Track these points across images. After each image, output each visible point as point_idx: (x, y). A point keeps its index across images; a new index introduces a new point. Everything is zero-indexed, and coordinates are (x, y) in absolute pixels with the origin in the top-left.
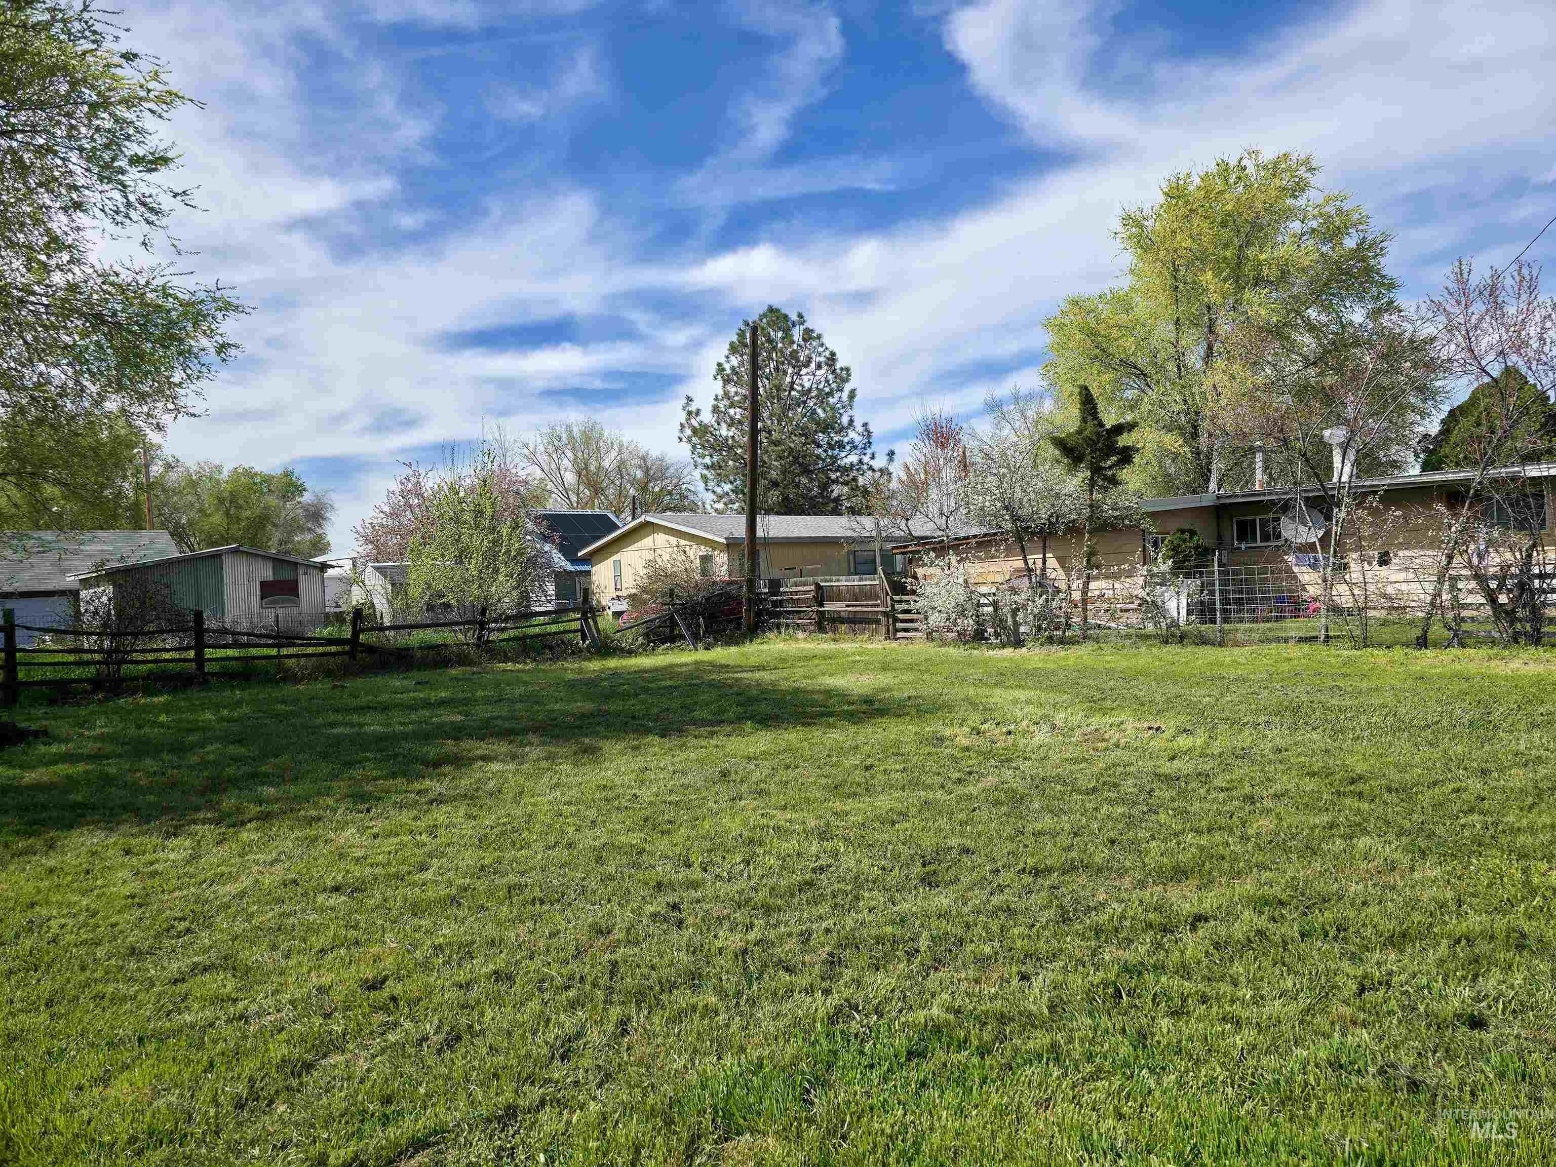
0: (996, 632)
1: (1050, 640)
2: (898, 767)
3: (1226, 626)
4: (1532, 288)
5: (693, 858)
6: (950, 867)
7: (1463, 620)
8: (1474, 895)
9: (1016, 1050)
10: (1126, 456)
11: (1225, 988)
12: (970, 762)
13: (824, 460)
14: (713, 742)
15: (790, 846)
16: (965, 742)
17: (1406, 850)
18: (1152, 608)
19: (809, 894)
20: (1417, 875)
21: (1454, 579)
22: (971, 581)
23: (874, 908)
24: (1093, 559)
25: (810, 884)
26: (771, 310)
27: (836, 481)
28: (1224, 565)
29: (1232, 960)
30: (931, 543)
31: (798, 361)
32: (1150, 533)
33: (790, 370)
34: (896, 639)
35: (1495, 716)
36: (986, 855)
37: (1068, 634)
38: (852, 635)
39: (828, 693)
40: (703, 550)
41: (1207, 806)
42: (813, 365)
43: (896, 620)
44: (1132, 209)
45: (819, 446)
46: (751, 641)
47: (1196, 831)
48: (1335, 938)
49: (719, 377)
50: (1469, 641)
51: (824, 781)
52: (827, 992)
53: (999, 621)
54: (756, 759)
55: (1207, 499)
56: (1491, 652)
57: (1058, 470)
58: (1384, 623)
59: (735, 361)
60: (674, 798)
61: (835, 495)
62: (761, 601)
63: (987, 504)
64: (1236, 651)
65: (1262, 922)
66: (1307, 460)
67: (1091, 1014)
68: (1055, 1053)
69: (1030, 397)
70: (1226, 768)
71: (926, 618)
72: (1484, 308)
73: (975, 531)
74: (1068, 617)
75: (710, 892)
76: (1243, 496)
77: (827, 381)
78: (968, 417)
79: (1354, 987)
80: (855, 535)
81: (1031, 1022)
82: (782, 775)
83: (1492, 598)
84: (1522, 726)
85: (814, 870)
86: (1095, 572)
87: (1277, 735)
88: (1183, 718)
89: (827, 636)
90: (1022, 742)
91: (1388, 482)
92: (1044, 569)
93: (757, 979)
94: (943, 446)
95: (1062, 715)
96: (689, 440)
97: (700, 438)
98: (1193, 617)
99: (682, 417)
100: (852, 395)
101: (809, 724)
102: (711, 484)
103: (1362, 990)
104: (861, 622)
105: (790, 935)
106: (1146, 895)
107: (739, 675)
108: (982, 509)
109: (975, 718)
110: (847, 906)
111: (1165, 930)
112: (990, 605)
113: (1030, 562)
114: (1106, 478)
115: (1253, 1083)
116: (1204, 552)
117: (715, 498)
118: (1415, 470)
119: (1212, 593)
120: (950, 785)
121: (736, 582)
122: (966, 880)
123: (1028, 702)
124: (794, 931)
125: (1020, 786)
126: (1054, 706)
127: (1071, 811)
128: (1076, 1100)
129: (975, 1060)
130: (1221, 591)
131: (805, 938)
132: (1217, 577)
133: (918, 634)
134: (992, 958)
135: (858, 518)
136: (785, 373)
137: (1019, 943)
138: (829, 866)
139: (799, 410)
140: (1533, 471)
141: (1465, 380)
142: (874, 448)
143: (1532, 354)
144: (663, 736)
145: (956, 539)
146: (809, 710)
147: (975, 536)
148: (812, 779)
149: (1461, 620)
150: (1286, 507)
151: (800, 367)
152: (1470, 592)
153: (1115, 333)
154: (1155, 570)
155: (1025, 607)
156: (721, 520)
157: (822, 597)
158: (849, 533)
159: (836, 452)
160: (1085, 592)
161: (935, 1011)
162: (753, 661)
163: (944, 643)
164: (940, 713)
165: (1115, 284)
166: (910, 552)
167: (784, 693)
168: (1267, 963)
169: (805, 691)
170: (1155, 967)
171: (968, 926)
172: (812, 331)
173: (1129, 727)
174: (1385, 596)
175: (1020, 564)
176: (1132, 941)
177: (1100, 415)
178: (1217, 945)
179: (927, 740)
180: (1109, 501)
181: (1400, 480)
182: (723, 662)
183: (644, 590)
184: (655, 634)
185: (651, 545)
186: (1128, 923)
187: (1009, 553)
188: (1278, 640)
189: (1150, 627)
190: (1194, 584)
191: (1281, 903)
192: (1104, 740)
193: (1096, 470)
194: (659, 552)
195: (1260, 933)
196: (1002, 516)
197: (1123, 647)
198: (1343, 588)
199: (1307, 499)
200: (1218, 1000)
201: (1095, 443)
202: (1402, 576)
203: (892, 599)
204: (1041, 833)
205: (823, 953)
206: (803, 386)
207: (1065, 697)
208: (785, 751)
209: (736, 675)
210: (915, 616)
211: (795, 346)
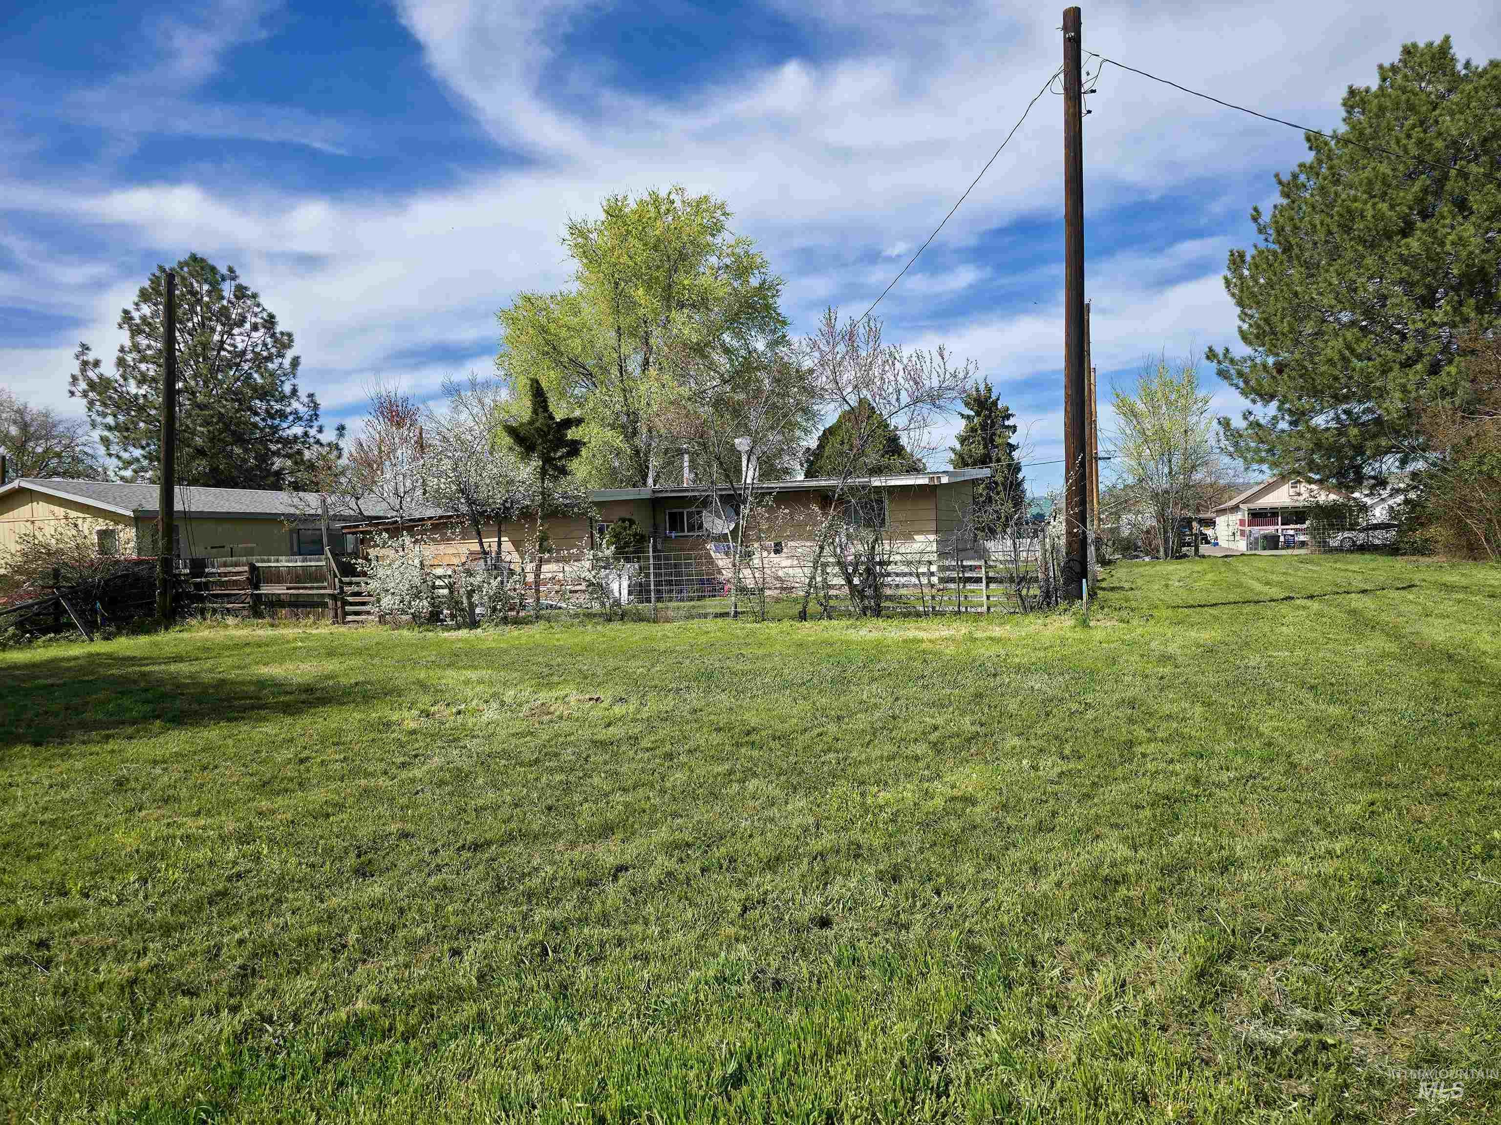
0: (451, 614)
1: (505, 620)
2: (337, 757)
3: (660, 605)
4: (877, 338)
5: (69, 885)
6: (388, 854)
7: (830, 597)
8: (828, 819)
9: (442, 1028)
10: (574, 449)
11: (638, 928)
12: (417, 745)
13: (262, 430)
14: (109, 747)
15: (201, 854)
16: (413, 725)
17: (782, 788)
18: (598, 589)
19: (222, 905)
20: (790, 807)
21: (825, 565)
22: (426, 563)
23: (299, 909)
24: (545, 543)
25: (224, 894)
26: (194, 258)
27: (277, 453)
28: (659, 551)
29: (645, 903)
30: (384, 524)
31: (228, 318)
32: (596, 521)
33: (219, 328)
34: (344, 623)
35: (848, 674)
36: (425, 837)
37: (522, 614)
38: (294, 619)
39: (261, 684)
40: (101, 524)
41: (634, 766)
42: (247, 326)
43: (345, 603)
44: (578, 220)
45: (256, 414)
46: (167, 629)
47: (624, 790)
48: (727, 870)
49: (126, 326)
50: (834, 614)
51: (247, 780)
52: (235, 1009)
53: (454, 604)
54: (165, 762)
55: (645, 493)
56: (849, 623)
57: (512, 458)
58: (778, 600)
59: (146, 310)
60: (48, 816)
61: (275, 467)
62: (180, 583)
63: (442, 486)
64: (668, 626)
65: (671, 864)
66: (721, 463)
67: (518, 977)
68: (481, 1021)
69: (486, 385)
70: (652, 729)
71: (379, 601)
72: (845, 350)
73: (430, 512)
74: (522, 597)
75: (91, 920)
76: (672, 491)
77: (265, 344)
78: (425, 399)
79: (739, 909)
80: (298, 512)
81: (459, 995)
82: (197, 777)
83: (849, 582)
84: (866, 680)
85: (229, 879)
86: (547, 556)
87: (694, 698)
88: (620, 689)
89: (265, 621)
90: (471, 721)
91: (782, 485)
92: (499, 553)
93: (148, 1010)
94: (399, 425)
95: (512, 693)
96: (85, 394)
97: (100, 394)
98: (632, 597)
99: (75, 367)
100: (295, 362)
101: (236, 719)
102: (115, 448)
103: (745, 909)
104: (304, 606)
105: (193, 954)
106: (576, 854)
107: (147, 669)
108: (437, 491)
109: (425, 700)
110: (266, 912)
111: (591, 883)
112: (446, 587)
113: (486, 545)
114: (556, 468)
115: (656, 1010)
116: (641, 539)
117: (121, 465)
118: (801, 477)
119: (647, 575)
120: (394, 770)
121: (147, 562)
122: (403, 865)
123: (481, 682)
124: (198, 948)
125: (465, 764)
126: (504, 684)
127: (514, 784)
128: (498, 1064)
129: (399, 1047)
130: (656, 575)
131: (213, 955)
132: (651, 562)
133: (370, 617)
134: (426, 939)
135: (301, 494)
136: (213, 330)
137: (453, 920)
138: (250, 871)
139: (232, 373)
140: (876, 482)
141: (832, 406)
142: (321, 421)
143: (876, 390)
144: (37, 744)
145: (410, 520)
146: (236, 703)
147: (430, 518)
148: (235, 779)
149: (828, 597)
150: (706, 503)
151: (230, 325)
152: (835, 575)
153: (564, 333)
154: (600, 554)
155: (480, 588)
156: (129, 488)
157: (258, 576)
158: (292, 510)
159: (277, 422)
160: (537, 576)
161: (360, 1004)
162: (169, 651)
163: (398, 626)
164: (388, 697)
165: (565, 288)
166: (362, 532)
167: (205, 687)
168: (673, 900)
169: (233, 683)
170: (580, 920)
171: (402, 911)
172: (246, 288)
173: (572, 700)
174: (778, 578)
175: (476, 547)
176: (561, 899)
177: (551, 408)
178: (634, 892)
179: (372, 726)
180: (560, 490)
181: (789, 485)
182: (128, 653)
183: (18, 570)
184: (32, 623)
185: (28, 515)
186: (557, 884)
187: (465, 536)
188: (699, 616)
189: (596, 607)
190: (631, 568)
191: (688, 845)
192: (549, 713)
193: (547, 460)
194: (37, 524)
195: (669, 874)
196: (458, 498)
197: (572, 625)
198: (747, 572)
199: (721, 496)
200: (632, 940)
201: (546, 434)
202: (788, 563)
203: (341, 581)
204: (484, 808)
205: (233, 968)
206: (235, 347)
207: (515, 675)
208: (203, 750)
209: (143, 669)
210: (366, 599)
211: (225, 302)
